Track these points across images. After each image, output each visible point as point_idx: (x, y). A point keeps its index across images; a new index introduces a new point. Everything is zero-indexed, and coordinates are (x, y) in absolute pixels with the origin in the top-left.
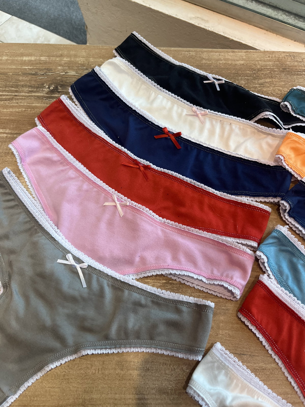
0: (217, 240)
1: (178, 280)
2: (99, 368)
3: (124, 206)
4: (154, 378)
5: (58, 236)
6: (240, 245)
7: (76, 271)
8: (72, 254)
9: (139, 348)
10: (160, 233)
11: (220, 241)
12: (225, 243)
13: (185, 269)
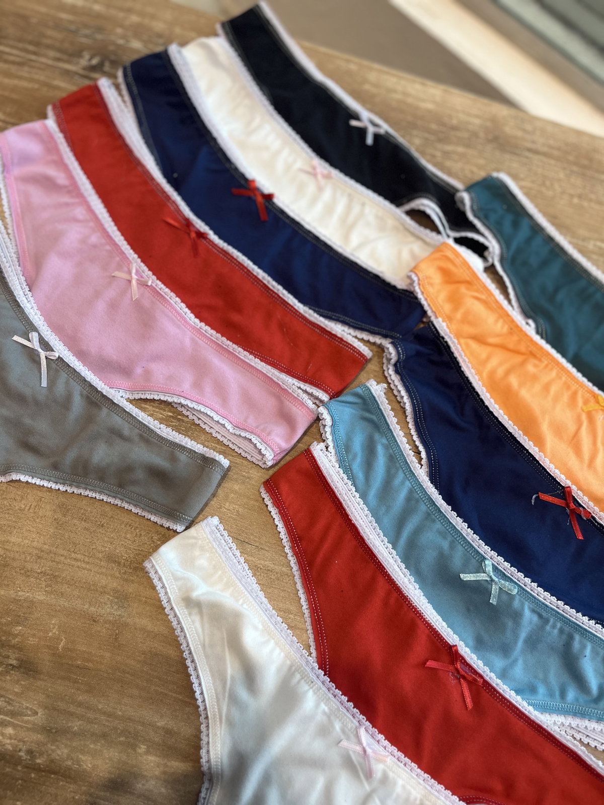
0: (271, 376)
1: (191, 417)
2: (31, 505)
3: (143, 284)
4: (106, 539)
5: (26, 301)
6: (300, 391)
7: (38, 359)
8: (39, 334)
9: (97, 494)
10: (187, 342)
11: (275, 379)
12: (281, 383)
13: (205, 404)
